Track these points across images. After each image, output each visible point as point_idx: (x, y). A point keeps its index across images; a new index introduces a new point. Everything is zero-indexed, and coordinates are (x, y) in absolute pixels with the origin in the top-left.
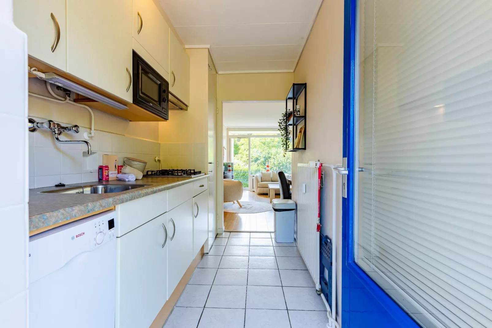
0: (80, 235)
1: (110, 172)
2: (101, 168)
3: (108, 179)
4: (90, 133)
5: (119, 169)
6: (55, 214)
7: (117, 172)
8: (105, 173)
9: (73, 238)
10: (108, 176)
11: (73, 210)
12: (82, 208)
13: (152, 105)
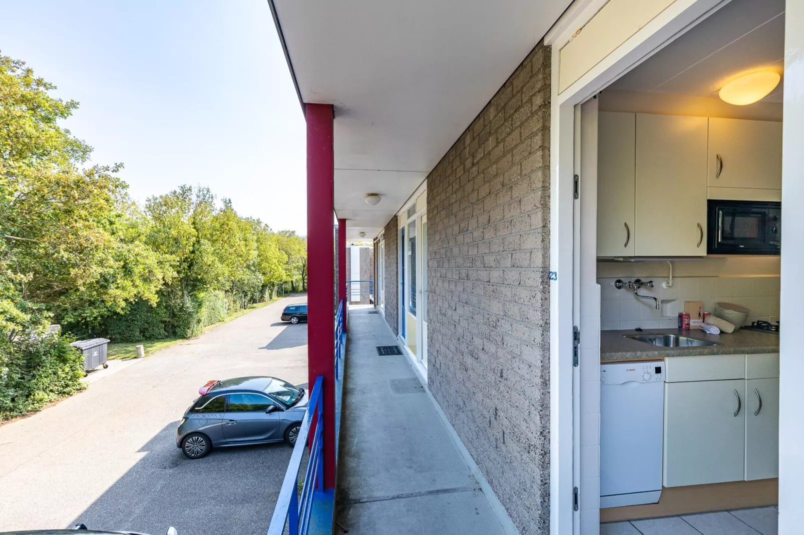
0: (632, 370)
1: (691, 321)
2: (681, 316)
3: (689, 327)
4: (668, 283)
5: (703, 317)
6: (617, 354)
7: (702, 320)
8: (686, 321)
9: (627, 370)
10: (688, 324)
11: (627, 354)
12: (633, 354)
13: (743, 246)
